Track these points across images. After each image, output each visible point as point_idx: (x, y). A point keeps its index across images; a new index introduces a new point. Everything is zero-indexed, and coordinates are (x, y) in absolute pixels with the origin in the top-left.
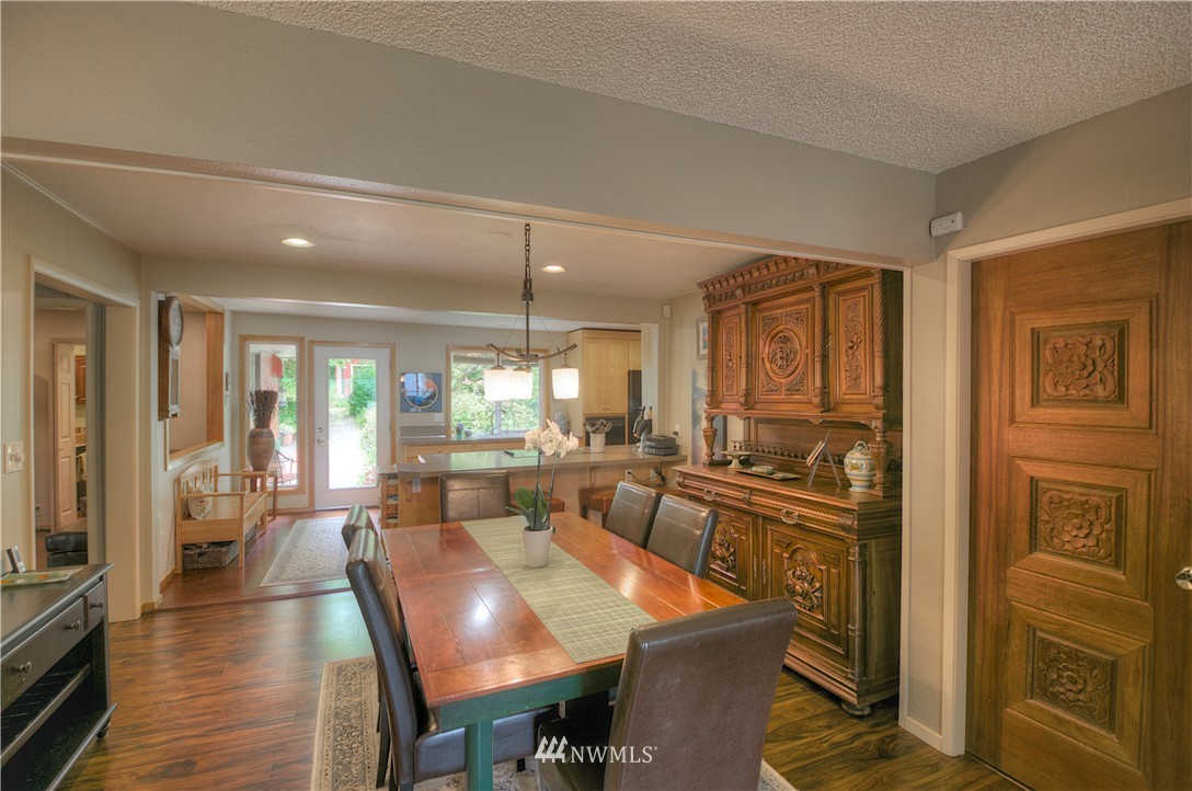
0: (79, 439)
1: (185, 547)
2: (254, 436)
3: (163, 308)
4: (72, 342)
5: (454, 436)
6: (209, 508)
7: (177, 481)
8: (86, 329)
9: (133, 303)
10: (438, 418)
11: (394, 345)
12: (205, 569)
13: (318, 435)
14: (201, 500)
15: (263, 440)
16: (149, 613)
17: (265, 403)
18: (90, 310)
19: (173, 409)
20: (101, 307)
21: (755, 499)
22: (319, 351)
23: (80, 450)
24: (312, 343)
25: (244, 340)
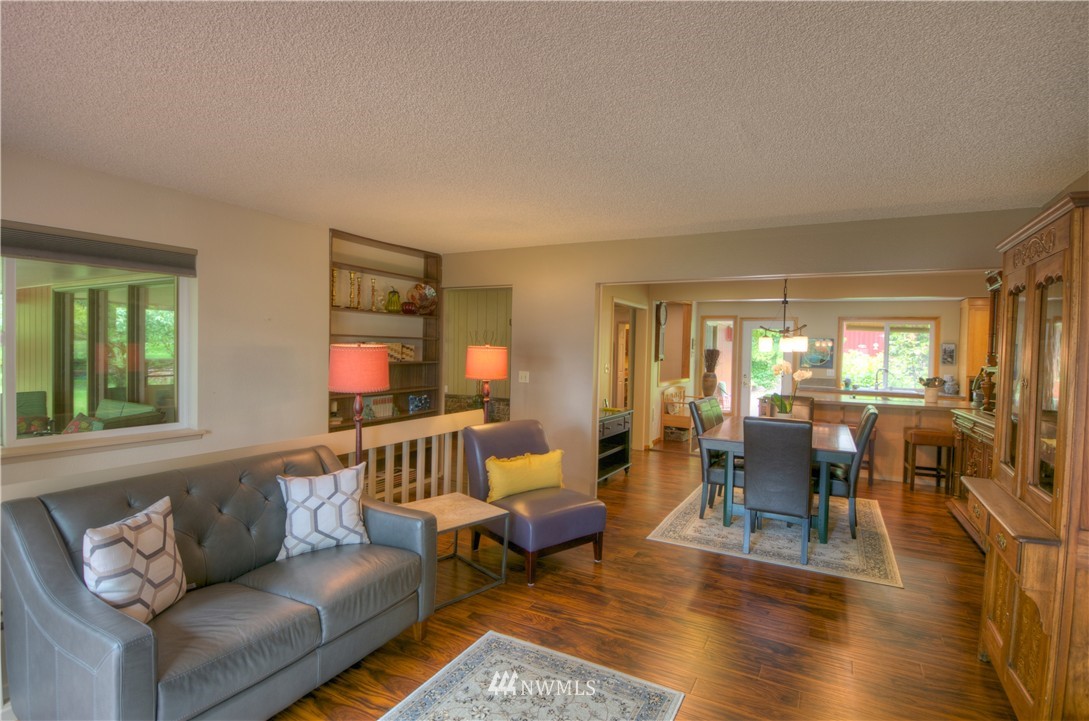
0: (626, 374)
1: (666, 428)
2: (706, 377)
3: (658, 308)
4: (624, 323)
5: (843, 388)
6: (677, 410)
7: (663, 393)
8: (629, 317)
9: (646, 307)
10: (830, 373)
11: (797, 318)
12: (673, 441)
13: (744, 380)
14: (673, 404)
15: (710, 379)
16: (648, 450)
17: (712, 357)
18: (631, 311)
19: (661, 356)
20: (635, 310)
21: (977, 429)
22: (746, 324)
23: (626, 380)
24: (742, 319)
25: (703, 319)
